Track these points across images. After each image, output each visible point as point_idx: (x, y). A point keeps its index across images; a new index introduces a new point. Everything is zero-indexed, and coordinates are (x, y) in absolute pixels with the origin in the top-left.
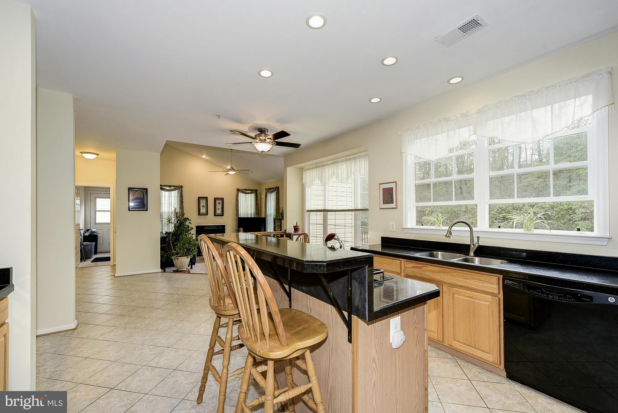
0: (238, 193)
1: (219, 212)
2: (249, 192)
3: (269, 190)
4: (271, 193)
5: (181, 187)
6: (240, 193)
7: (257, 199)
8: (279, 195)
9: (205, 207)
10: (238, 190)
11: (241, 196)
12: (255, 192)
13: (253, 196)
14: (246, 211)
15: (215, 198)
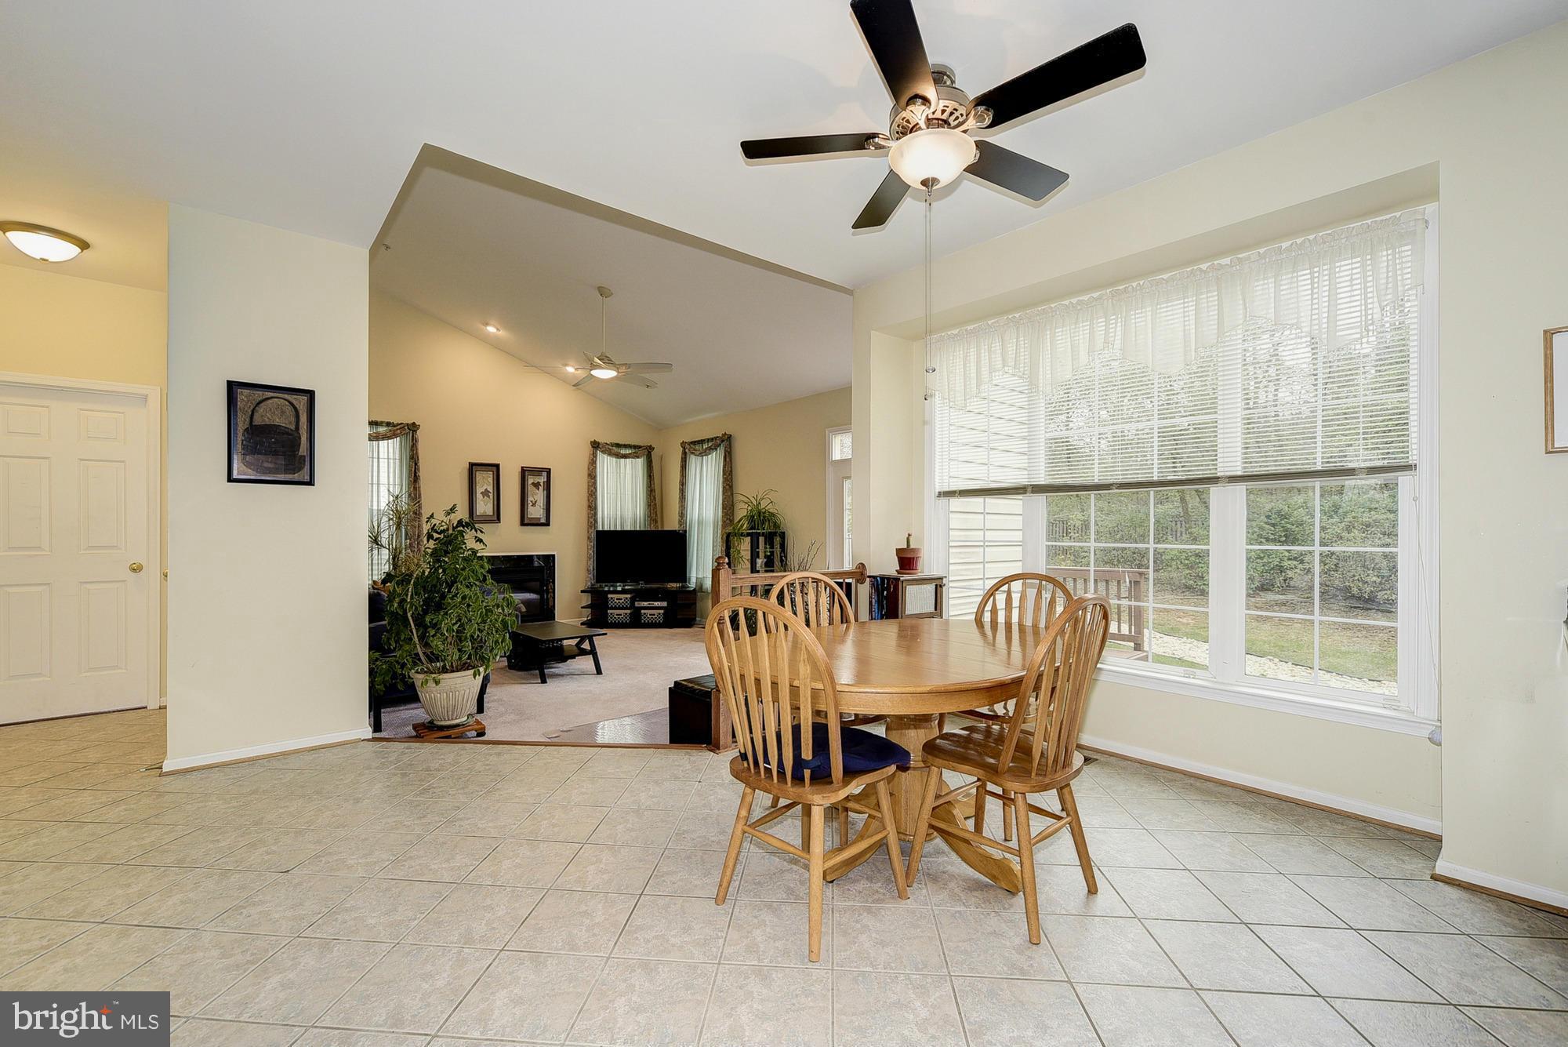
0: (595, 455)
1: (536, 512)
2: (628, 451)
3: (694, 448)
4: (704, 453)
5: (413, 428)
6: (599, 454)
7: (650, 476)
8: (731, 461)
9: (491, 497)
10: (595, 445)
11: (606, 464)
12: (646, 452)
13: (640, 462)
14: (618, 513)
15: (522, 467)
